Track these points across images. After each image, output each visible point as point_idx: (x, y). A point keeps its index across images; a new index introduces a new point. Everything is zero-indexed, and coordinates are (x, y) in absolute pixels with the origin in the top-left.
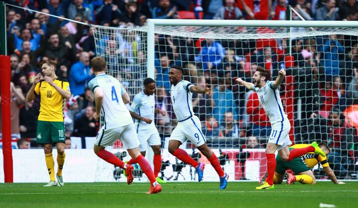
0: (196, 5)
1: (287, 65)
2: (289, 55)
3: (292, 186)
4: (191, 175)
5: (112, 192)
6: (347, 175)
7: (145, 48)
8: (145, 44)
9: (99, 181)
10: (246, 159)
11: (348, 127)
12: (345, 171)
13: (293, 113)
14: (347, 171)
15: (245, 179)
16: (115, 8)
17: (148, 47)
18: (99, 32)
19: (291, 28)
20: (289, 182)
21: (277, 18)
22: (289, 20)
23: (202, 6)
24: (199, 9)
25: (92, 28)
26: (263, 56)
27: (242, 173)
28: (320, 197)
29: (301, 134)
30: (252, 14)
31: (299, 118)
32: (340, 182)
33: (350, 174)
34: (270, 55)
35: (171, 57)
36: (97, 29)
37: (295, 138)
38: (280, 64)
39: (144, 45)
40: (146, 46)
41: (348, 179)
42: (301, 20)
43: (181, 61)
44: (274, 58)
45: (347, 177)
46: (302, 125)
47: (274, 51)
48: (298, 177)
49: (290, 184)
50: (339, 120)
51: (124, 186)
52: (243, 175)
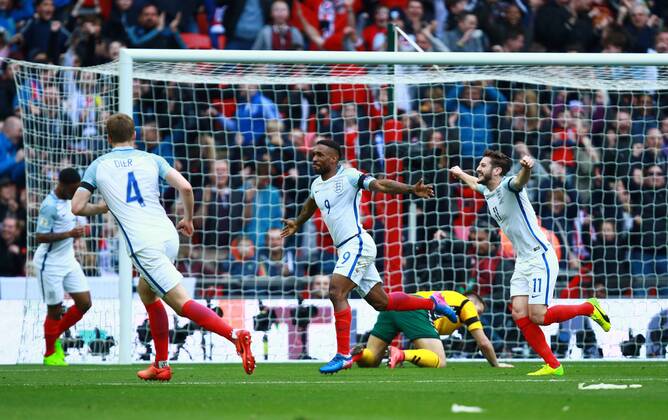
0: (213, 22)
1: (389, 138)
2: (392, 118)
3: (399, 371)
4: (204, 349)
5: (51, 383)
6: (504, 350)
7: (114, 104)
8: (114, 97)
9: (27, 362)
10: (310, 319)
11: (505, 256)
12: (501, 341)
13: (400, 229)
14: (505, 342)
15: (307, 358)
16: (56, 26)
17: (121, 103)
18: (26, 73)
19: (396, 67)
20: (392, 363)
21: (368, 46)
22: (393, 50)
23: (224, 23)
24: (218, 29)
25: (12, 67)
26: (342, 121)
27: (301, 346)
28: (452, 393)
29: (415, 271)
30: (320, 40)
31: (413, 239)
32: (503, 363)
33: (510, 347)
34: (356, 117)
35: (163, 122)
36: (22, 67)
37: (403, 278)
38: (374, 135)
39: (111, 99)
40: (117, 101)
41: (506, 357)
42: (416, 51)
43: (185, 130)
44: (363, 125)
45: (504, 354)
46: (417, 253)
47: (362, 110)
48: (410, 354)
49: (395, 367)
50: (490, 243)
51: (74, 372)
52: (304, 350)
